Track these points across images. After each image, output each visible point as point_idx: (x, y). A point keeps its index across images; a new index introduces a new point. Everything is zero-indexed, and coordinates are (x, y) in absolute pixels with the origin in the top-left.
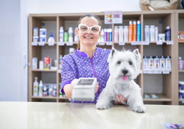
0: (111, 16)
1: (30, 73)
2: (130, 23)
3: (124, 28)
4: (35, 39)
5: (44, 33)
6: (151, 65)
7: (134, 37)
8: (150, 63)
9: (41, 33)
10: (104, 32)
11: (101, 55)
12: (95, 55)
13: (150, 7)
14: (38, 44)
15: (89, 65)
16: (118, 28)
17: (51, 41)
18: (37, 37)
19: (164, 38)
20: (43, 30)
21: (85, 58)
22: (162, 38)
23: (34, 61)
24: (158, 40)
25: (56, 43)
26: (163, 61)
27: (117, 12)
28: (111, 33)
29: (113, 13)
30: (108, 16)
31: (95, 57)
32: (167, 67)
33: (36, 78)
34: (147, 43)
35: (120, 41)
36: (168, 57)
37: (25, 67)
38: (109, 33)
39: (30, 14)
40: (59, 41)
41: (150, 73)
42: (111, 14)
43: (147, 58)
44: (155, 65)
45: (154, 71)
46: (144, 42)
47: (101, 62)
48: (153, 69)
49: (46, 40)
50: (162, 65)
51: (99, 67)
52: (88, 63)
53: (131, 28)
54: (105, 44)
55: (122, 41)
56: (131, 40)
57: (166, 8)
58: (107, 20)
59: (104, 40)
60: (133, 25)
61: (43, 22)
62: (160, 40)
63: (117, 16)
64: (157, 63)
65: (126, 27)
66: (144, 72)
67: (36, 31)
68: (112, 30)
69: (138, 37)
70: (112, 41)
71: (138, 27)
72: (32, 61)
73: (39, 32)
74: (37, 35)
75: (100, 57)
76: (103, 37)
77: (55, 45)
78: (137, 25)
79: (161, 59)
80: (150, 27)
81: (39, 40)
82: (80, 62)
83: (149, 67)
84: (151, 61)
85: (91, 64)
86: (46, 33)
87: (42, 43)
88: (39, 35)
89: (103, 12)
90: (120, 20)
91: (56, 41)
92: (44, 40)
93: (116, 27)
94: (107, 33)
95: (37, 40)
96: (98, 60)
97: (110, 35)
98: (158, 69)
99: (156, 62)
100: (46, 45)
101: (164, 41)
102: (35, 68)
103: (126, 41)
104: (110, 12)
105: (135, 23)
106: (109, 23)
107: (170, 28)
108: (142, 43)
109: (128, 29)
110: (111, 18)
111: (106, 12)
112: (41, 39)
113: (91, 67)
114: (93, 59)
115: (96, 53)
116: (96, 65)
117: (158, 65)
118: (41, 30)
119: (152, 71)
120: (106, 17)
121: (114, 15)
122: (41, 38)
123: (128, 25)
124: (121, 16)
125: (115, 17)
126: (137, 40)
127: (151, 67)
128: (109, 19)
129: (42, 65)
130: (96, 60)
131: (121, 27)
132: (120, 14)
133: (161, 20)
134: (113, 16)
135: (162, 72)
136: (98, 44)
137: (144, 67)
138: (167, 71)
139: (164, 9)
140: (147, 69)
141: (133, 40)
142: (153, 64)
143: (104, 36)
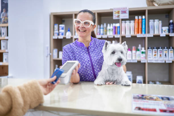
0: (118, 13)
1: (52, 61)
2: (136, 17)
3: (130, 22)
4: (56, 33)
5: (63, 29)
6: (155, 55)
7: (140, 30)
8: (154, 54)
9: (60, 28)
10: (113, 26)
11: (96, 45)
12: (91, 44)
13: (154, 3)
14: (58, 38)
15: (86, 53)
16: (125, 22)
17: (68, 35)
18: (57, 32)
19: (167, 31)
20: (62, 26)
21: (82, 48)
22: (166, 30)
23: (55, 51)
24: (162, 32)
25: (72, 36)
26: (166, 51)
27: (124, 8)
28: (119, 27)
29: (120, 10)
30: (116, 13)
31: (91, 46)
32: (170, 56)
33: (57, 66)
34: (151, 35)
35: (127, 34)
36: (171, 48)
37: (47, 57)
38: (117, 27)
39: (52, 13)
40: (75, 35)
41: (154, 62)
42: (118, 10)
43: (151, 48)
44: (159, 55)
45: (158, 60)
46: (149, 34)
47: (96, 51)
48: (157, 59)
49: (64, 34)
50: (166, 55)
51: (94, 55)
52: (85, 51)
53: (137, 22)
54: (114, 37)
55: (129, 34)
56: (137, 33)
57: (170, 3)
58: (115, 16)
59: (113, 33)
60: (139, 20)
61: (63, 19)
62: (163, 33)
63: (124, 12)
64: (161, 54)
65: (132, 22)
66: (149, 62)
67: (56, 27)
68: (120, 24)
69: (143, 30)
70: (119, 34)
71: (143, 21)
72: (53, 52)
73: (59, 27)
74: (57, 30)
75: (95, 47)
76: (112, 31)
77: (72, 38)
78: (142, 19)
79: (164, 50)
80: (154, 21)
81: (59, 35)
82: (78, 51)
83: (153, 57)
84: (155, 51)
85: (87, 52)
86: (64, 28)
87: (61, 37)
88: (59, 30)
89: (112, 9)
90: (127, 16)
91: (72, 35)
92: (62, 34)
93: (123, 22)
94: (115, 27)
95: (57, 34)
96: (93, 49)
97: (118, 28)
98: (162, 59)
99: (160, 52)
100: (65, 38)
101: (167, 33)
102: (55, 57)
103: (132, 34)
104: (118, 9)
105: (140, 17)
106: (117, 18)
107: (173, 21)
108: (147, 36)
109: (134, 23)
110: (119, 14)
111: (115, 9)
112: (60, 34)
113: (88, 55)
114: (90, 48)
115: (92, 43)
116: (91, 53)
117: (162, 55)
118: (60, 25)
119: (156, 60)
120: (114, 13)
121: (122, 11)
122: (60, 32)
123: (134, 19)
124: (128, 12)
125: (122, 13)
126: (142, 33)
127: (155, 57)
128: (117, 15)
129: (61, 54)
130: (91, 49)
131: (128, 22)
132: (126, 10)
133: (167, 14)
134: (120, 12)
135: (165, 62)
136: (108, 37)
137: (148, 57)
138: (170, 61)
139: (168, 4)
140: (151, 59)
141: (138, 33)
142: (157, 54)
143: (113, 29)
